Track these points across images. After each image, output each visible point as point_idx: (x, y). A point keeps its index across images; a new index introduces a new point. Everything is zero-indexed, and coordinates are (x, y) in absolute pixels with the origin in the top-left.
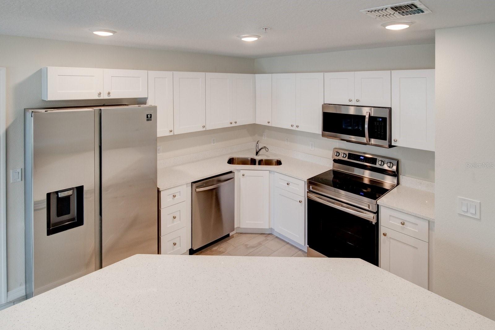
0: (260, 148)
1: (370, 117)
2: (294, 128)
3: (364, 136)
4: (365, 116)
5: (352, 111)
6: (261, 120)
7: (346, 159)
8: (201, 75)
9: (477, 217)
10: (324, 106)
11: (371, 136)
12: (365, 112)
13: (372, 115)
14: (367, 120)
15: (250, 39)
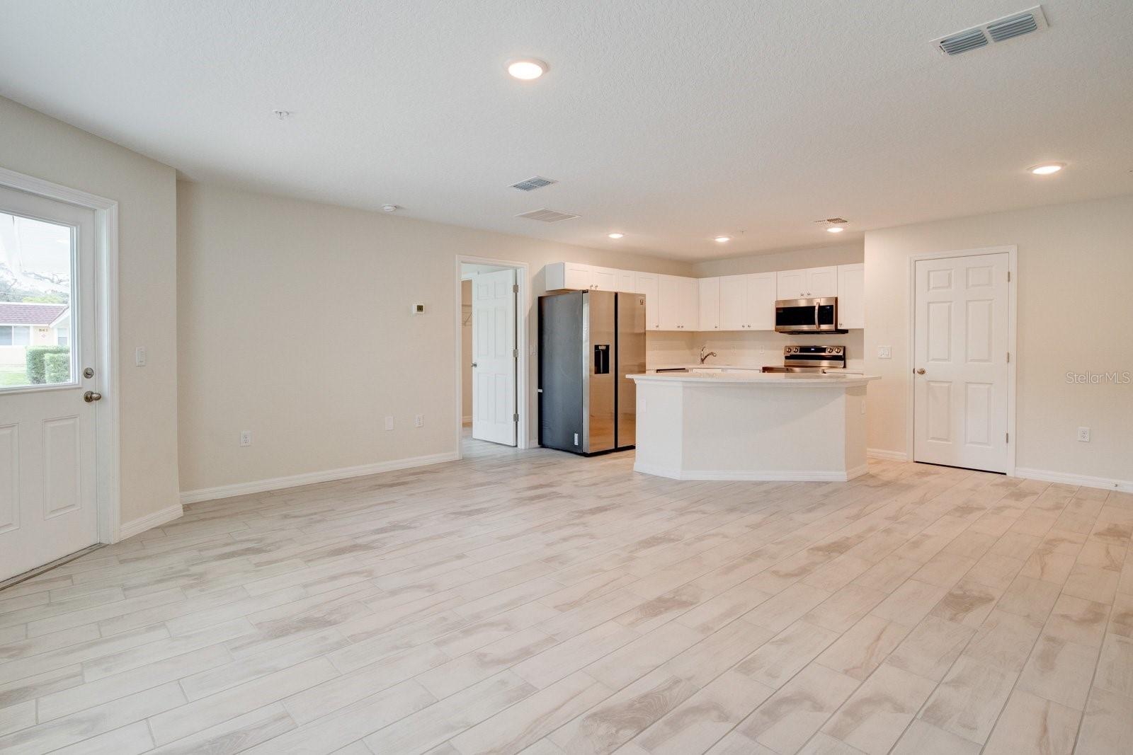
0: (705, 355)
1: (820, 307)
2: (746, 329)
3: (814, 324)
4: (815, 307)
5: (803, 304)
6: (706, 326)
7: (798, 353)
8: (654, 276)
9: (890, 356)
10: (777, 302)
11: (821, 322)
12: (815, 304)
13: (822, 304)
14: (816, 311)
15: (722, 240)
